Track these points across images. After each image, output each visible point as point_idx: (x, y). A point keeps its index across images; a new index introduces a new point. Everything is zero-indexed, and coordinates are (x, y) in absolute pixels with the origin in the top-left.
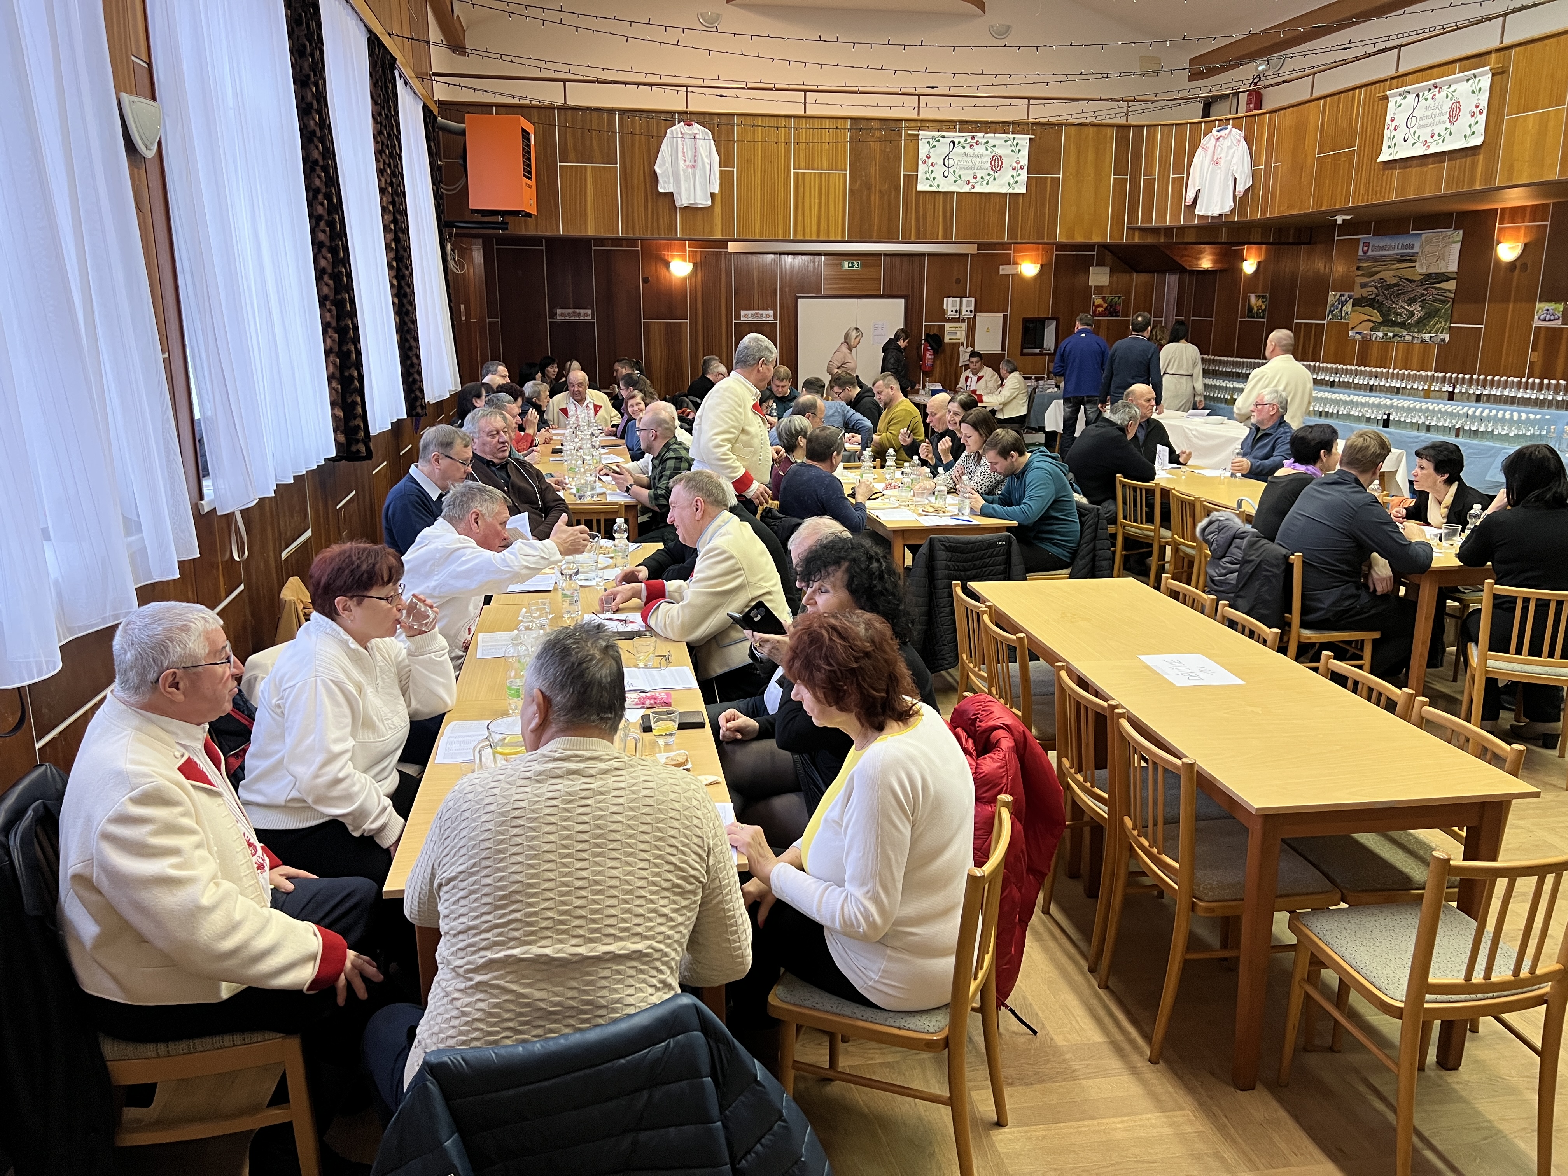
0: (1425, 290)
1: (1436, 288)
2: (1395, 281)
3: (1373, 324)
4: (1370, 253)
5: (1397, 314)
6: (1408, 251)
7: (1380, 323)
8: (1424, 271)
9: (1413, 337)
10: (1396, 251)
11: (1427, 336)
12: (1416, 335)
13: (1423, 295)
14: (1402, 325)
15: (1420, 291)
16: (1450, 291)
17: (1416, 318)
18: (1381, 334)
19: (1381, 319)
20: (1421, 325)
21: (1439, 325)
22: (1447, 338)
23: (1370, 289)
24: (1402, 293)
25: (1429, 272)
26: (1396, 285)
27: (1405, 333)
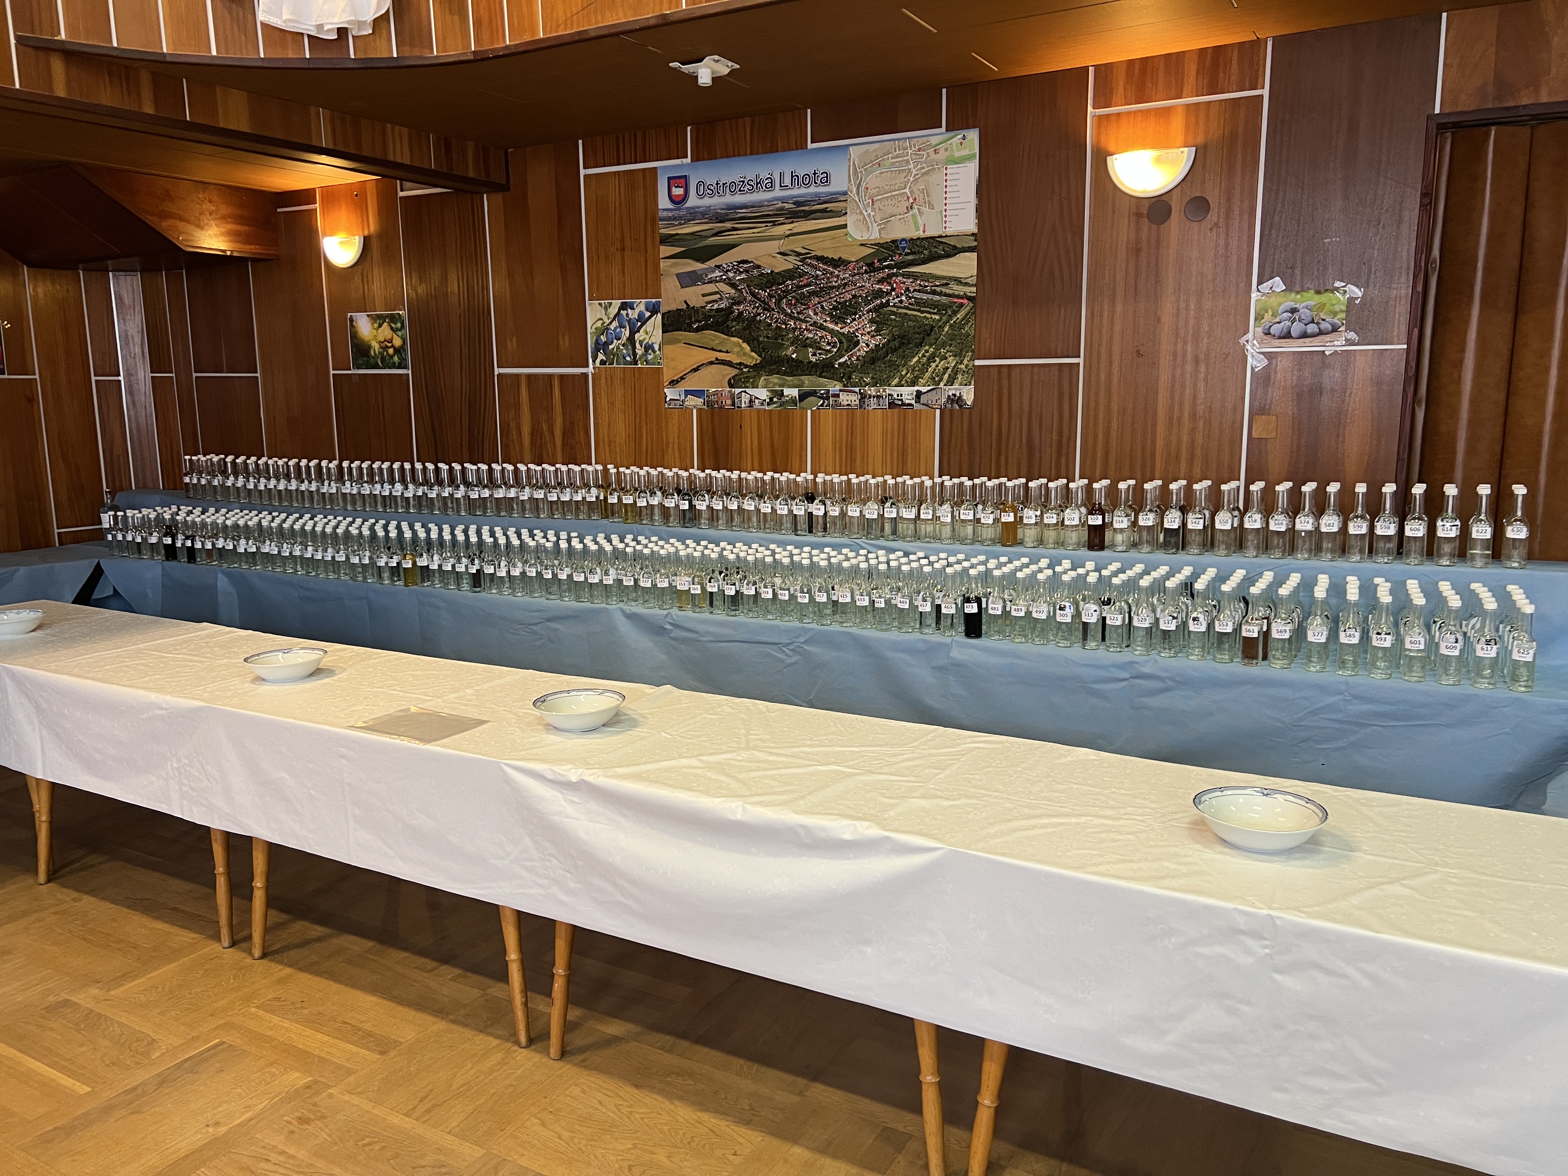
0: (881, 281)
1: (915, 277)
2: (783, 265)
3: (735, 372)
4: (693, 201)
5: (803, 344)
6: (813, 189)
7: (757, 368)
8: (874, 235)
9: (863, 397)
10: (778, 193)
11: (907, 393)
12: (872, 391)
13: (879, 294)
14: (825, 369)
15: (868, 284)
16: (958, 281)
17: (862, 350)
18: (762, 394)
19: (754, 358)
20: (880, 365)
21: (938, 365)
22: (968, 395)
23: (710, 288)
24: (813, 293)
25: (889, 237)
26: (790, 274)
27: (835, 387)
